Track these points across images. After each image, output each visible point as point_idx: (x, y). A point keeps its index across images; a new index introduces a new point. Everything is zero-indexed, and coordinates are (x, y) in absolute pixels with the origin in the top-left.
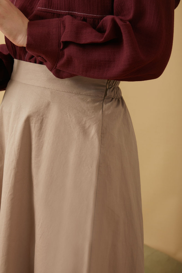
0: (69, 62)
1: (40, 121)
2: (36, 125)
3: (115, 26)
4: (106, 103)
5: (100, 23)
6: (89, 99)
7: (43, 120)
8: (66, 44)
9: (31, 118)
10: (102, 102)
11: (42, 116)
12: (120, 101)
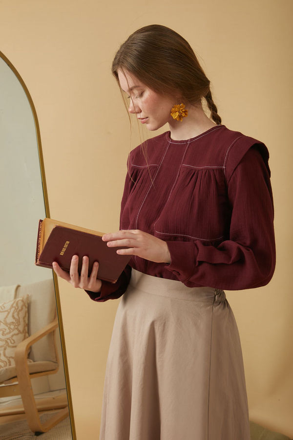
0: (203, 276)
1: (163, 324)
2: (160, 327)
3: (240, 253)
4: (215, 307)
5: (221, 244)
6: (202, 304)
7: (165, 323)
8: (201, 263)
9: (155, 322)
10: (212, 306)
11: (165, 320)
12: (225, 303)
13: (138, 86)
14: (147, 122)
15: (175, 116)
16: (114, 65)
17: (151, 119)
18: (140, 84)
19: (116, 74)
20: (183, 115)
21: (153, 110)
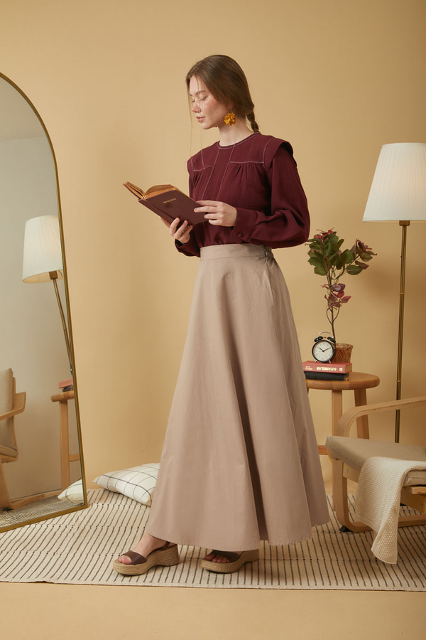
6: (257, 258)
13: (204, 91)
14: (202, 122)
15: (227, 122)
16: (189, 74)
17: (207, 119)
18: (206, 89)
19: (188, 81)
20: (233, 121)
21: (210, 111)
